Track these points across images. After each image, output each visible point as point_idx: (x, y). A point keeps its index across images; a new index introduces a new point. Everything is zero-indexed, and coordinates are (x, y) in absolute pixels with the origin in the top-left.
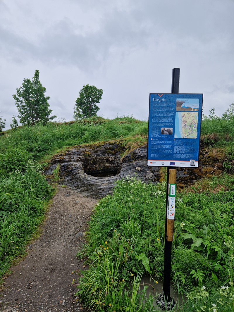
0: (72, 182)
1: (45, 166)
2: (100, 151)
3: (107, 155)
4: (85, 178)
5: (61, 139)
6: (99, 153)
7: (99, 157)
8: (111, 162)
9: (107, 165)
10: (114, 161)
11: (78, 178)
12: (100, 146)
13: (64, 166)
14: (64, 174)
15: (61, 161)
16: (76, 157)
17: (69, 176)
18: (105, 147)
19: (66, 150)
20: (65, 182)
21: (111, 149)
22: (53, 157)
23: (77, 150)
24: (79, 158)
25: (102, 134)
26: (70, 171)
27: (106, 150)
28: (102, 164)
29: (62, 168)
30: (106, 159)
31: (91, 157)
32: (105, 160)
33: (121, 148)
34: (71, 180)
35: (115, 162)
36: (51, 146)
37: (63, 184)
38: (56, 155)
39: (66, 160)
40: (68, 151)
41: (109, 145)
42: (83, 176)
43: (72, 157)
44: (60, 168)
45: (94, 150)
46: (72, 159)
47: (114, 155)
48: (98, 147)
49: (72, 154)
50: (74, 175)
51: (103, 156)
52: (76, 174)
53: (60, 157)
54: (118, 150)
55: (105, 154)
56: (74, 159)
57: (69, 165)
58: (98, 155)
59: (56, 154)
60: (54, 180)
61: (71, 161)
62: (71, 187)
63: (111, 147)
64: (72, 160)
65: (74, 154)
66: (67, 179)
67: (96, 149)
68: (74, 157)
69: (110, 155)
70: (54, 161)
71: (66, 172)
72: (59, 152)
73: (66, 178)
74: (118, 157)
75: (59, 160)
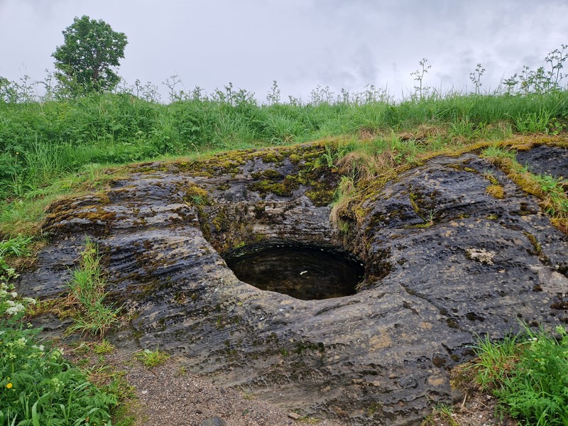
0: (191, 328)
1: (16, 251)
2: (236, 182)
3: (258, 195)
4: (258, 308)
5: (67, 137)
6: (232, 191)
7: (234, 205)
8: (271, 220)
9: (257, 228)
10: (282, 215)
11: (218, 309)
12: (232, 166)
13: (119, 251)
14: (129, 288)
15: (98, 229)
16: (162, 208)
17: (161, 297)
18: (251, 171)
19: (105, 181)
20: (151, 330)
21: (272, 177)
22: (50, 210)
23: (155, 181)
24: (178, 211)
25: (219, 125)
26: (164, 274)
27: (255, 180)
28: (242, 226)
29: (112, 261)
30: (254, 211)
31: (210, 205)
32: (252, 214)
33: (311, 172)
34: (177, 319)
35: (285, 219)
36: (24, 165)
37: (137, 341)
38: (62, 202)
39: (121, 222)
40: (114, 184)
41: (265, 162)
42: (242, 296)
43: (145, 210)
44: (99, 259)
45: (213, 179)
46: (148, 215)
47: (283, 196)
48: (226, 170)
49: (142, 198)
50: (191, 292)
51: (246, 202)
52: (202, 289)
53: (86, 209)
54: (300, 180)
55: (253, 194)
56: (159, 216)
57: (148, 245)
58: (230, 198)
59: (60, 197)
60: (88, 326)
61: (145, 227)
62: (189, 357)
63: (273, 169)
64: (151, 220)
65: (147, 195)
66: (152, 313)
67: (220, 174)
68: (155, 208)
69: (269, 196)
70: (61, 227)
71: (138, 278)
72: (74, 187)
73: (148, 307)
74: (300, 204)
75: (84, 221)
